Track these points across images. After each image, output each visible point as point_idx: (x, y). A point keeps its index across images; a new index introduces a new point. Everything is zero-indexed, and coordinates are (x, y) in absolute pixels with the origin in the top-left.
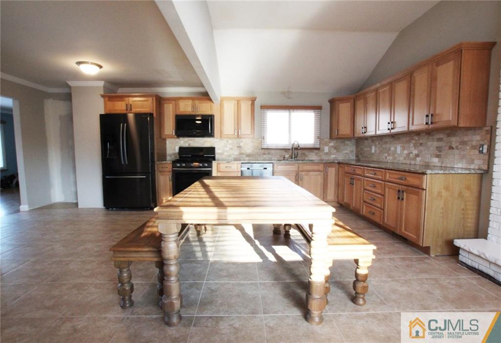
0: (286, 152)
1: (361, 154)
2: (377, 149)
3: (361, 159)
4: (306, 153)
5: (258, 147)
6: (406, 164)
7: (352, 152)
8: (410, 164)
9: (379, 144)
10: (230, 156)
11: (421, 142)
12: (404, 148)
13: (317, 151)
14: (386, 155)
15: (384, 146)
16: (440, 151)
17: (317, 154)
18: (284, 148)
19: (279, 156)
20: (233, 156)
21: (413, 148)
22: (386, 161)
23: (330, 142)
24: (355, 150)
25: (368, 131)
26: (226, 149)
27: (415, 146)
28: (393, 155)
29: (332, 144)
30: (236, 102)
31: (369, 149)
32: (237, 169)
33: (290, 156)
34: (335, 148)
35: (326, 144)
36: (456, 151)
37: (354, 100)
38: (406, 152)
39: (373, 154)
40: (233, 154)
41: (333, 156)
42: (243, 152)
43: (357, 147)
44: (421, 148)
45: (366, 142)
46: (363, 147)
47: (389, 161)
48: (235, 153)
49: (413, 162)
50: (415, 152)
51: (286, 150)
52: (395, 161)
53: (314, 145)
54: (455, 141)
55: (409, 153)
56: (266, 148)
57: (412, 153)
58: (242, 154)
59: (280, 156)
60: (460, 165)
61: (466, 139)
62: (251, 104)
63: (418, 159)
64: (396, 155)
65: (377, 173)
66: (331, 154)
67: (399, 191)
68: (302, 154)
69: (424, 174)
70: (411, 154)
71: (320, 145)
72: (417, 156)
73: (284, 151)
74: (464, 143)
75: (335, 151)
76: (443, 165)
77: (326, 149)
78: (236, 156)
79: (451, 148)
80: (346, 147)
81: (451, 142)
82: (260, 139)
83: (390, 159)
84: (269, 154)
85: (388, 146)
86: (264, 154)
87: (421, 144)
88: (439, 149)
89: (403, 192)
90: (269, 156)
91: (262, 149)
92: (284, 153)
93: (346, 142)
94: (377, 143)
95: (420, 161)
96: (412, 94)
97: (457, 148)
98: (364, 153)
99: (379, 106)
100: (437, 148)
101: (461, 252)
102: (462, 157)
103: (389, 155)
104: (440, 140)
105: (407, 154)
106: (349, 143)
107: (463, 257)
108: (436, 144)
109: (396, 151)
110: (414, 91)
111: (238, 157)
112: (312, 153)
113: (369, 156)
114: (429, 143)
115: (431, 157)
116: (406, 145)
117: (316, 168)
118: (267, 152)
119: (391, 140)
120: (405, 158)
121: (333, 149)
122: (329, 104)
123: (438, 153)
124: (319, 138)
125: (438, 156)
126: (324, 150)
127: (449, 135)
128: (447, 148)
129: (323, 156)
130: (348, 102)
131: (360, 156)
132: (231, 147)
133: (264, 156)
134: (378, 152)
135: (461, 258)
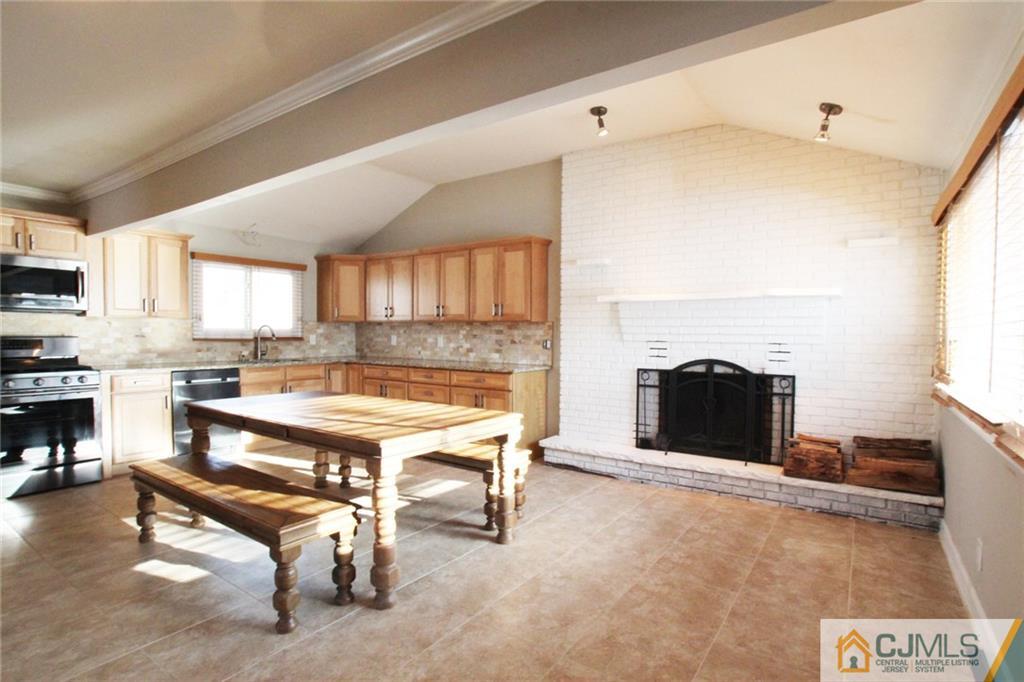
0: (243, 345)
1: (368, 346)
2: (400, 339)
3: (369, 354)
4: (280, 347)
5: (186, 335)
6: (453, 361)
7: (350, 343)
8: (460, 362)
9: (405, 332)
10: (116, 356)
11: (475, 333)
12: (449, 340)
13: (296, 343)
14: (420, 348)
15: (415, 336)
16: (501, 346)
17: (297, 348)
18: (239, 337)
19: (229, 354)
20: (125, 357)
21: (464, 341)
22: (420, 357)
23: (318, 328)
24: (354, 340)
25: (396, 313)
26: (104, 341)
27: (466, 337)
28: (432, 349)
29: (320, 331)
30: (146, 239)
31: (386, 340)
32: (163, 384)
33: (250, 353)
34: (327, 337)
35: (311, 331)
36: (519, 346)
37: (365, 264)
38: (452, 345)
39: (394, 347)
40: (125, 353)
41: (323, 351)
42: (149, 346)
43: (359, 335)
44: (475, 341)
45: (378, 327)
46: (372, 335)
47: (425, 358)
48: (129, 350)
49: (463, 359)
50: (467, 346)
51: (243, 341)
52: (436, 358)
53: (293, 332)
54: (517, 334)
55: (458, 348)
56: (203, 337)
57: (462, 347)
58: (149, 351)
59: (232, 354)
60: (524, 362)
61: (529, 333)
62: (182, 249)
63: (472, 355)
64: (437, 350)
65: (435, 375)
66: (320, 347)
67: (476, 396)
68: (272, 348)
69: (510, 373)
70: (460, 349)
71: (302, 332)
72: (470, 350)
73: (239, 344)
74: (527, 337)
75: (326, 342)
76: (506, 362)
77: (313, 339)
78: (131, 357)
79: (513, 342)
80: (342, 335)
81: (513, 336)
82: (190, 321)
83: (426, 354)
84: (208, 350)
85: (422, 336)
86: (199, 351)
87: (475, 336)
88: (499, 343)
89: (482, 397)
90: (210, 355)
91: (194, 340)
92: (239, 347)
93: (342, 327)
94: (402, 331)
95: (475, 358)
96: (472, 275)
97: (520, 342)
98: (374, 346)
99: (418, 281)
100: (497, 341)
101: (546, 452)
102: (526, 353)
103: (424, 348)
104: (500, 332)
105: (454, 349)
106: (346, 328)
107: (549, 457)
108: (495, 337)
109: (436, 343)
110: (475, 273)
111: (138, 358)
112: (290, 347)
113: (387, 350)
114: (487, 336)
115: (490, 352)
116: (452, 337)
117: (313, 372)
118: (205, 345)
119: (428, 327)
120: (451, 354)
121: (322, 339)
122: (315, 263)
123: (497, 347)
124: (302, 320)
125: (498, 351)
126: (309, 342)
127: (510, 328)
128: (509, 342)
129: (307, 352)
130: (355, 265)
131: (366, 350)
132: (118, 335)
133: (200, 354)
134: (404, 344)
135: (546, 459)
